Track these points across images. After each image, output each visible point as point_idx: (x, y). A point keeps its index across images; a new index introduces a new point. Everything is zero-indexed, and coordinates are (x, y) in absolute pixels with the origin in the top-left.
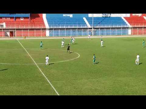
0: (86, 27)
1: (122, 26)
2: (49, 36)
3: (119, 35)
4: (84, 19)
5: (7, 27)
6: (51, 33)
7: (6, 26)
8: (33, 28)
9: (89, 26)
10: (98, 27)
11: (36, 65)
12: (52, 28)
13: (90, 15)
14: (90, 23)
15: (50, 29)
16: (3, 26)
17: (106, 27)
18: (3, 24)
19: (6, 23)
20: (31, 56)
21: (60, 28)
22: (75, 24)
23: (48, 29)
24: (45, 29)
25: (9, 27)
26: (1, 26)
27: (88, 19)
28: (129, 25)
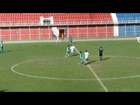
2: (118, 35)
5: (55, 23)
6: (121, 31)
7: (54, 21)
8: (94, 23)
11: (98, 81)
12: (123, 23)
15: (120, 25)
16: (50, 22)
18: (50, 19)
19: (54, 18)
20: (91, 67)
21: (136, 22)
23: (116, 25)
24: (112, 25)
25: (58, 23)
26: (47, 22)
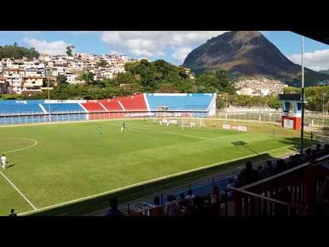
0: (42, 113)
1: (79, 112)
3: (76, 120)
4: (40, 105)
9: (46, 113)
10: (55, 113)
13: (46, 102)
14: (47, 109)
17: (63, 112)
22: (30, 110)
27: (44, 105)
28: (86, 111)
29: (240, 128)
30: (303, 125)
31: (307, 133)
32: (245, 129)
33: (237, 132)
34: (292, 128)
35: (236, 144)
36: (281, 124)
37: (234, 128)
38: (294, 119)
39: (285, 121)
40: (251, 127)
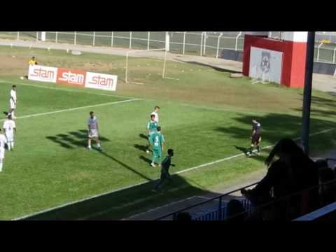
29: (93, 81)
30: (310, 68)
31: (323, 101)
32: (109, 83)
33: (80, 97)
34: (278, 80)
35: (65, 141)
36: (238, 66)
37: (71, 78)
38: (287, 48)
39: (256, 52)
40: (133, 75)
